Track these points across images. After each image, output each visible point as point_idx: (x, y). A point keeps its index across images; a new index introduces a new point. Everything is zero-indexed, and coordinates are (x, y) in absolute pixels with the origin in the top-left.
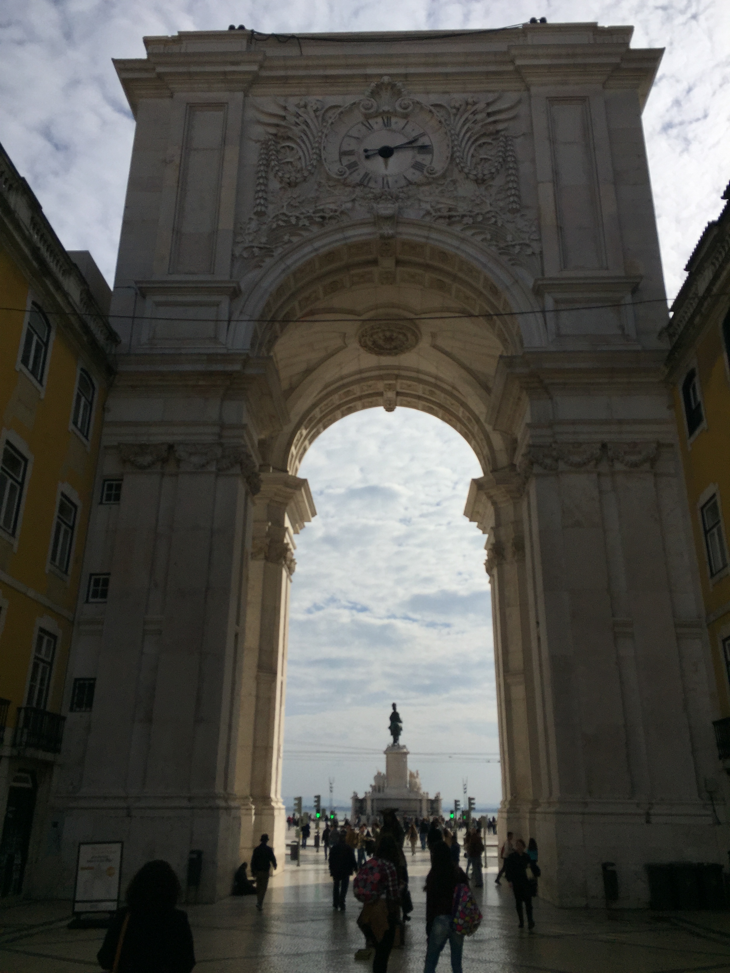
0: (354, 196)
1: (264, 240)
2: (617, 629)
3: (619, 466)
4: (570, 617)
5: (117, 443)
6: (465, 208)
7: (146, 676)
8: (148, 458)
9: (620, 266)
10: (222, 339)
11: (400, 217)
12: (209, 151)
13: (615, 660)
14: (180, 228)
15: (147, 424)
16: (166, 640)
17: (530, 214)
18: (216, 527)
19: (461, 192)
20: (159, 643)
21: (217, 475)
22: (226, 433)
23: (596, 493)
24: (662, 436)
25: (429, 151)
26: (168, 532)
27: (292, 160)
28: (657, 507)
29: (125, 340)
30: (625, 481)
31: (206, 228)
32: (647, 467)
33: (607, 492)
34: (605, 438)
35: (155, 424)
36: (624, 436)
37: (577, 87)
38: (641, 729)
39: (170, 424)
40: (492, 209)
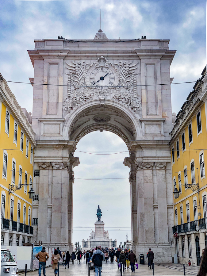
0: (94, 92)
1: (71, 105)
2: (154, 207)
3: (157, 168)
4: (144, 204)
5: (37, 162)
6: (123, 96)
7: (49, 217)
8: (45, 166)
9: (161, 114)
10: (61, 134)
11: (106, 98)
12: (55, 78)
13: (153, 214)
14: (48, 101)
15: (45, 157)
16: (53, 210)
17: (140, 98)
18: (62, 183)
19: (122, 91)
20: (51, 210)
21: (62, 170)
22: (64, 159)
23: (152, 175)
24: (168, 160)
25: (113, 78)
26: (51, 184)
27: (77, 81)
28: (166, 178)
29: (37, 133)
30: (159, 172)
31: (55, 101)
32: (164, 168)
33: (155, 174)
34: (155, 161)
35: (46, 157)
36: (159, 160)
37: (153, 60)
38: (158, 228)
39: (50, 157)
40: (130, 97)
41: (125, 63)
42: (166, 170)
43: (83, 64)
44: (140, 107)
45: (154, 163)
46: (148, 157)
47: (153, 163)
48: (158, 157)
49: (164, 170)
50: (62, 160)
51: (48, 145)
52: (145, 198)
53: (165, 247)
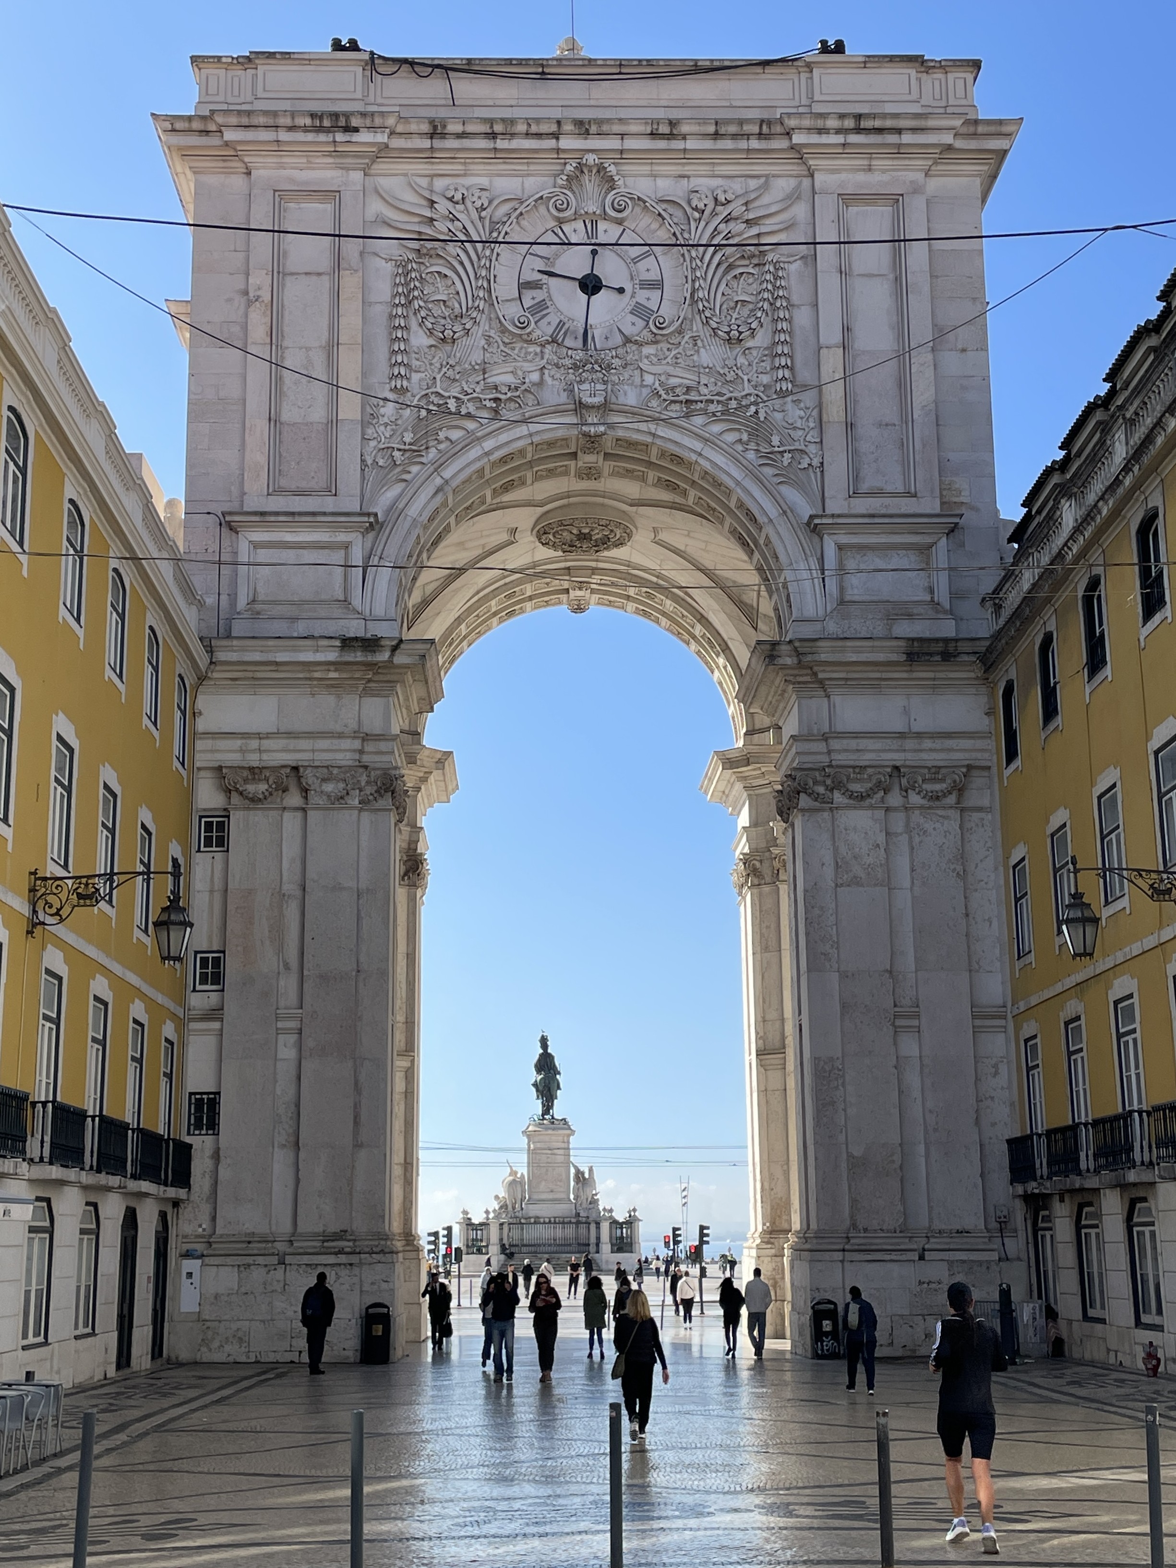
0: (543, 363)
1: (409, 437)
2: (898, 1022)
3: (915, 798)
4: (838, 1008)
5: (216, 765)
6: (711, 387)
7: (284, 1088)
8: (263, 787)
9: (932, 491)
10: (356, 602)
11: (614, 400)
12: (314, 278)
13: (894, 1062)
14: (278, 413)
15: (259, 736)
16: (309, 1043)
17: (809, 398)
18: (363, 885)
19: (705, 358)
20: (300, 1045)
21: (361, 810)
22: (370, 747)
23: (881, 838)
24: (974, 755)
25: (657, 285)
26: (298, 893)
27: (444, 298)
28: (962, 856)
29: (210, 600)
30: (922, 820)
31: (318, 414)
32: (952, 799)
33: (896, 834)
34: (897, 758)
35: (268, 736)
36: (924, 756)
37: (885, 177)
38: (921, 1149)
39: (290, 735)
40: (753, 391)
41: (722, 198)
42: (963, 810)
43: (478, 204)
44: (812, 449)
45: (897, 768)
46: (856, 735)
47: (889, 770)
48: (920, 735)
49: (951, 813)
50: (361, 752)
51: (277, 664)
52: (844, 976)
53: (963, 1256)
